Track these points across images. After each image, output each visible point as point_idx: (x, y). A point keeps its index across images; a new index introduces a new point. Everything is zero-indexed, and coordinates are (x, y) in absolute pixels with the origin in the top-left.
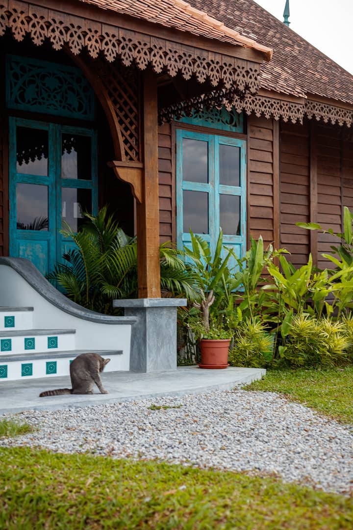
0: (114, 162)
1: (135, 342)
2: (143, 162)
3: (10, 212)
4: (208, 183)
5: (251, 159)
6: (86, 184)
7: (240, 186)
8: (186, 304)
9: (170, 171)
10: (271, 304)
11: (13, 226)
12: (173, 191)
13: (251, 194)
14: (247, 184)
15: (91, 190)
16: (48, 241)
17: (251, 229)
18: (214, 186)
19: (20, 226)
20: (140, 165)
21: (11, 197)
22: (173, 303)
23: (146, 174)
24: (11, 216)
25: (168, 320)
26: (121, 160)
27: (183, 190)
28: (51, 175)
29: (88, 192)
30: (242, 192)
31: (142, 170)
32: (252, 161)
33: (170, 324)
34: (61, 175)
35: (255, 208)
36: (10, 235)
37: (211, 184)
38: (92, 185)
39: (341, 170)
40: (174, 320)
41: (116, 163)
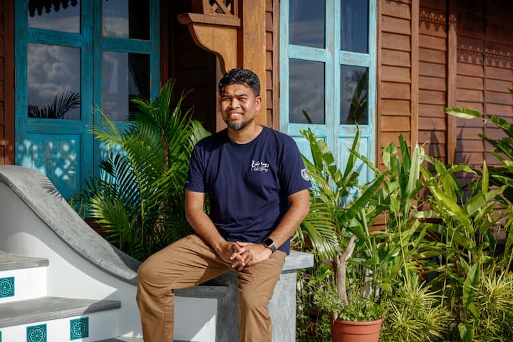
0: (189, 14)
1: (224, 332)
2: (241, 16)
3: (17, 90)
4: (325, 48)
5: (384, 13)
6: (141, 46)
7: (368, 53)
8: (311, 264)
9: (271, 30)
10: (435, 245)
11: (21, 112)
12: (275, 60)
13: (383, 65)
14: (377, 50)
15: (149, 55)
16: (81, 135)
17: (382, 115)
18: (333, 54)
19: (34, 112)
20: (235, 21)
21: (18, 66)
22: (291, 264)
23: (245, 36)
24: (19, 97)
25: (281, 292)
26: (202, 12)
27: (290, 59)
28: (84, 32)
29: (145, 58)
30: (370, 61)
31: (240, 30)
32: (385, 17)
33: (285, 299)
34: (101, 31)
35: (387, 84)
36: (17, 127)
37: (329, 50)
38: (151, 47)
39: (484, 31)
40: (291, 291)
41: (194, 17)
